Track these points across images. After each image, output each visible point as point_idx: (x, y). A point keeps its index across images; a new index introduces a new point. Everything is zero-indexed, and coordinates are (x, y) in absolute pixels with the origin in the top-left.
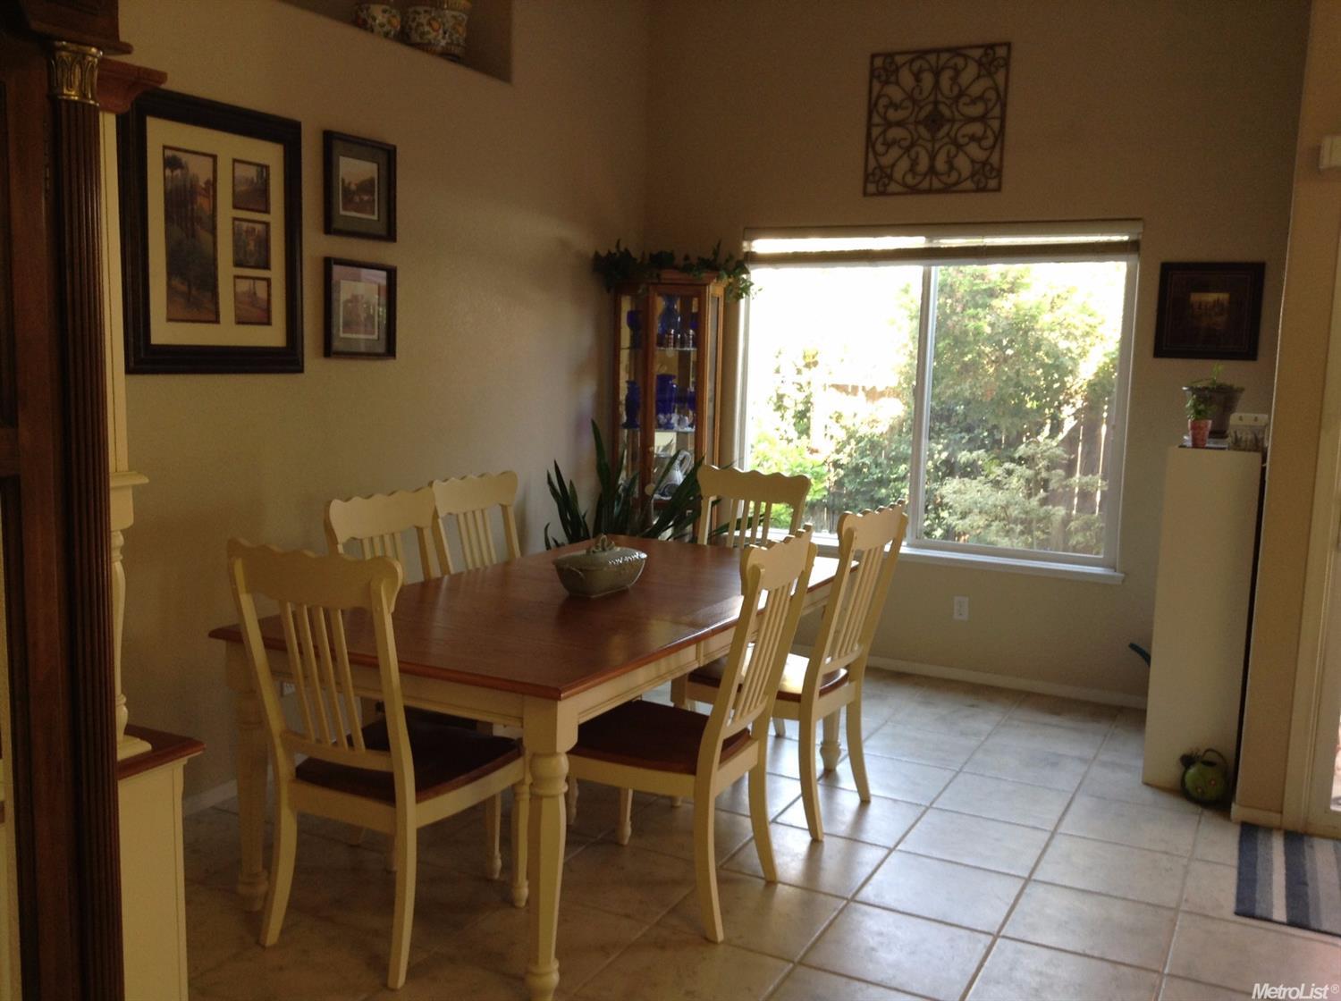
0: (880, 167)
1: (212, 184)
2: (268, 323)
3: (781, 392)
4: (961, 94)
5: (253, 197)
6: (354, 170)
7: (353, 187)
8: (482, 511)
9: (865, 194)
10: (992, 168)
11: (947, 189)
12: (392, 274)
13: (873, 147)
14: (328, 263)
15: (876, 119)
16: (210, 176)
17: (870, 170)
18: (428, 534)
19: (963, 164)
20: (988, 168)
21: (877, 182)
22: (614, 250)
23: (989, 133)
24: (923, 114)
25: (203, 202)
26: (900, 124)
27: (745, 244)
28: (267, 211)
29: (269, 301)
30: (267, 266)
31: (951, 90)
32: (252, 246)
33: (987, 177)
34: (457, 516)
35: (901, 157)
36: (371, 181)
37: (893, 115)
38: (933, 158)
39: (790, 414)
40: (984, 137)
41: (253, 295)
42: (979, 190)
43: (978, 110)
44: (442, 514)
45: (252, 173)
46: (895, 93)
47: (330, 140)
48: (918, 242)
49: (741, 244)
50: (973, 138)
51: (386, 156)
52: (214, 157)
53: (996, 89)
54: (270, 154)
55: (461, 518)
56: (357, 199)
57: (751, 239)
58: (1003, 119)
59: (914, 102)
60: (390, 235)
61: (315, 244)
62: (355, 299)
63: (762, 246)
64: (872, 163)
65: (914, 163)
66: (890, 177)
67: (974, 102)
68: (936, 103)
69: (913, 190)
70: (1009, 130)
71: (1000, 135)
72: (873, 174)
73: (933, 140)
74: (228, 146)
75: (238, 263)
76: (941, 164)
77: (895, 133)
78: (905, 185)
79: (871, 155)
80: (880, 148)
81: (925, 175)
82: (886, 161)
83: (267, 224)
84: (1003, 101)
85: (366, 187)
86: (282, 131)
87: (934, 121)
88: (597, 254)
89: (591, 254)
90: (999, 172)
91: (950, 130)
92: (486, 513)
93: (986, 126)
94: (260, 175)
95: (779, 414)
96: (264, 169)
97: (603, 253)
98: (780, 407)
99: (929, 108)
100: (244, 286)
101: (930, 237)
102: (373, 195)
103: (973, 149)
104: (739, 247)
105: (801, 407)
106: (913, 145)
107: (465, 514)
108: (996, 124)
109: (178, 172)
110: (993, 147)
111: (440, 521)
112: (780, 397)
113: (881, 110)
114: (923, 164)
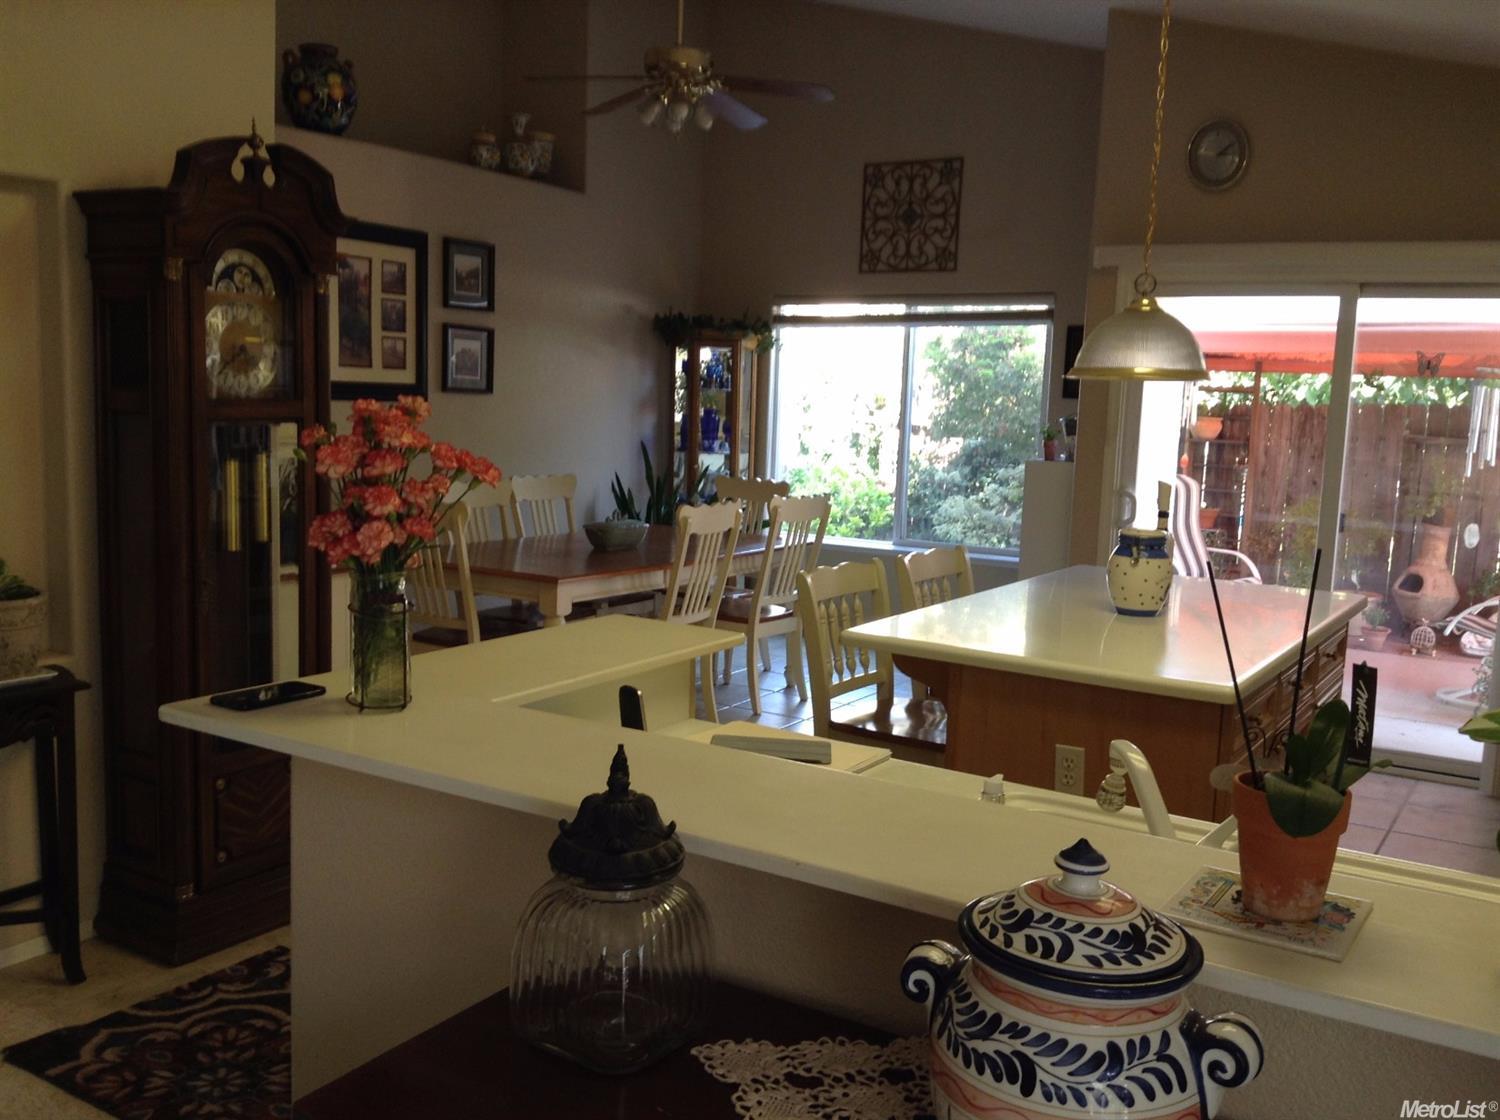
0: (871, 250)
1: (369, 277)
2: (404, 367)
3: (855, 432)
4: (928, 196)
5: (396, 284)
6: (464, 263)
7: (464, 275)
8: (550, 501)
9: (861, 271)
10: (950, 253)
11: (919, 269)
12: (491, 334)
13: (867, 236)
14: (445, 327)
15: (869, 214)
16: (367, 271)
17: (864, 252)
18: (507, 511)
19: (929, 249)
20: (947, 253)
21: (869, 262)
22: (668, 314)
23: (948, 227)
24: (901, 212)
25: (363, 290)
26: (885, 218)
27: (775, 309)
28: (404, 293)
29: (405, 354)
30: (403, 329)
31: (921, 193)
32: (394, 317)
33: (946, 261)
34: (531, 503)
35: (885, 244)
36: (477, 269)
37: (881, 211)
38: (908, 245)
39: (865, 452)
40: (945, 229)
41: (394, 350)
42: (941, 269)
43: (939, 209)
44: (519, 498)
45: (395, 269)
46: (882, 195)
47: (449, 245)
48: (899, 309)
49: (771, 307)
50: (936, 230)
51: (488, 253)
52: (370, 261)
53: (953, 193)
54: (406, 256)
55: (534, 504)
56: (466, 283)
57: (779, 305)
58: (957, 215)
59: (895, 201)
60: (491, 308)
61: (436, 314)
62: (464, 352)
63: (788, 310)
64: (865, 248)
65: (895, 248)
66: (879, 260)
67: (937, 202)
68: (910, 204)
69: (894, 269)
70: (962, 222)
71: (956, 228)
72: (867, 255)
73: (909, 231)
74: (379, 252)
75: (384, 328)
76: (914, 250)
77: (881, 225)
78: (890, 265)
79: (865, 244)
80: (871, 236)
81: (903, 258)
82: (876, 245)
83: (404, 303)
84: (957, 202)
85: (473, 274)
86: (415, 240)
87: (910, 217)
88: (657, 317)
89: (653, 316)
90: (955, 256)
91: (921, 223)
92: (553, 503)
93: (946, 221)
94: (400, 269)
95: (854, 450)
96: (402, 267)
97: (662, 315)
98: (855, 444)
99: (905, 207)
100: (388, 344)
101: (909, 305)
102: (478, 279)
103: (937, 239)
104: (770, 311)
105: (874, 445)
106: (894, 234)
107: (537, 502)
108: (952, 221)
109: (347, 271)
110: (951, 237)
111: (518, 505)
112: (856, 436)
113: (872, 207)
114: (902, 250)
